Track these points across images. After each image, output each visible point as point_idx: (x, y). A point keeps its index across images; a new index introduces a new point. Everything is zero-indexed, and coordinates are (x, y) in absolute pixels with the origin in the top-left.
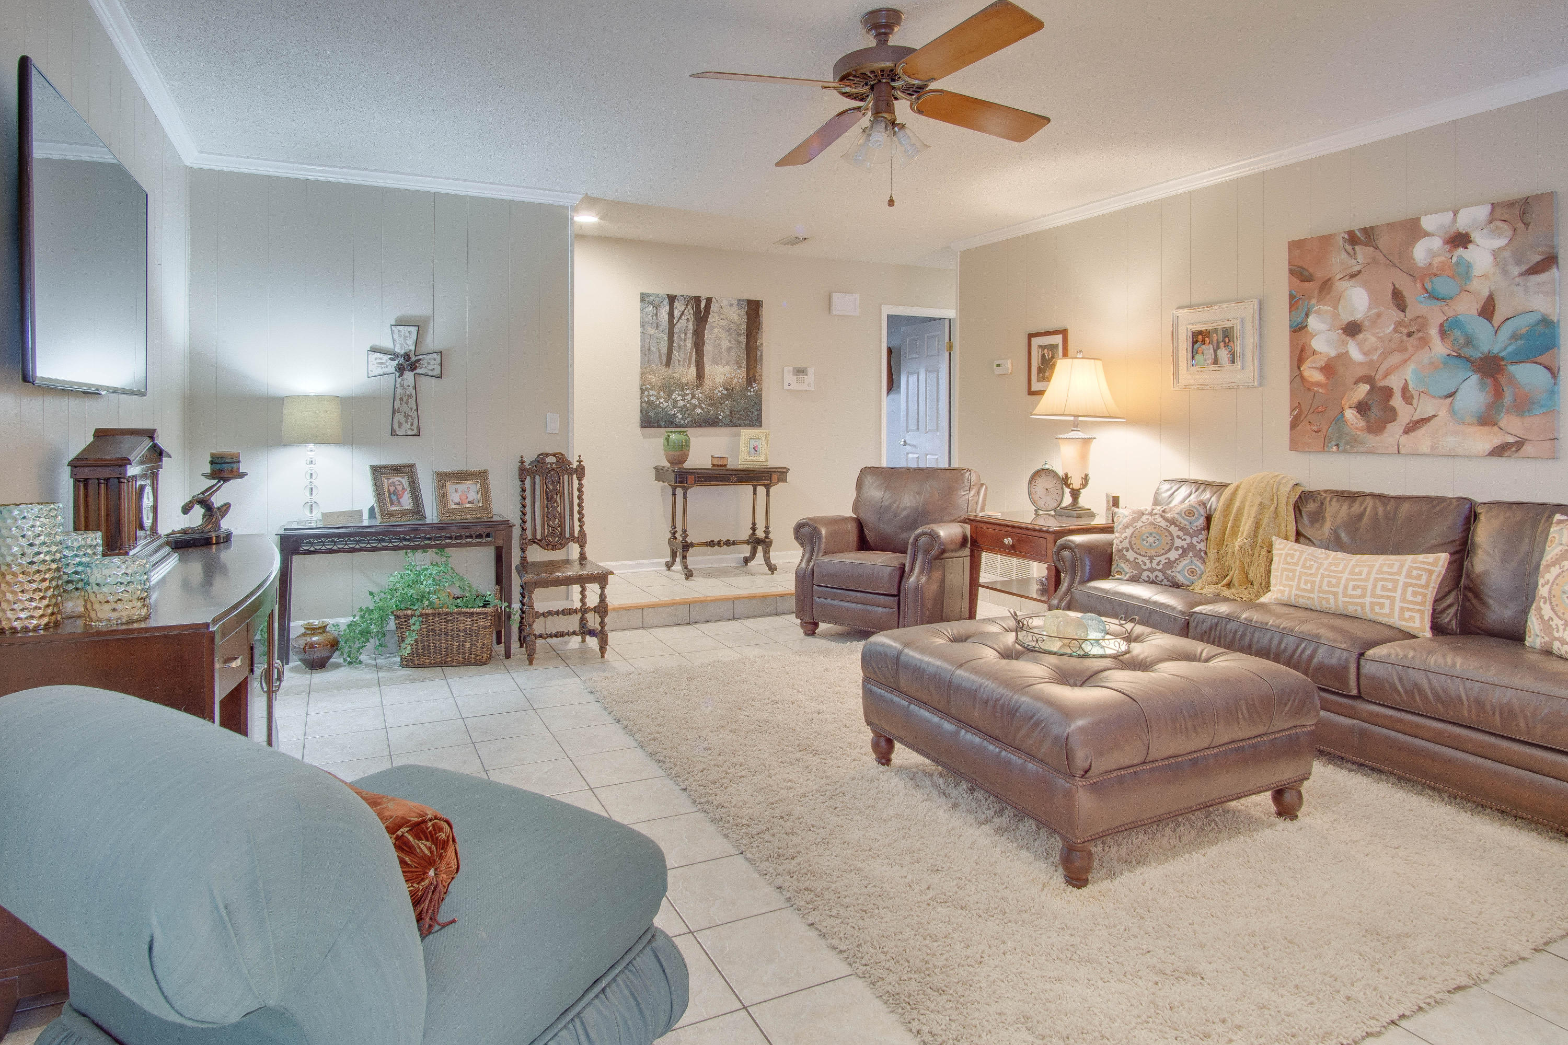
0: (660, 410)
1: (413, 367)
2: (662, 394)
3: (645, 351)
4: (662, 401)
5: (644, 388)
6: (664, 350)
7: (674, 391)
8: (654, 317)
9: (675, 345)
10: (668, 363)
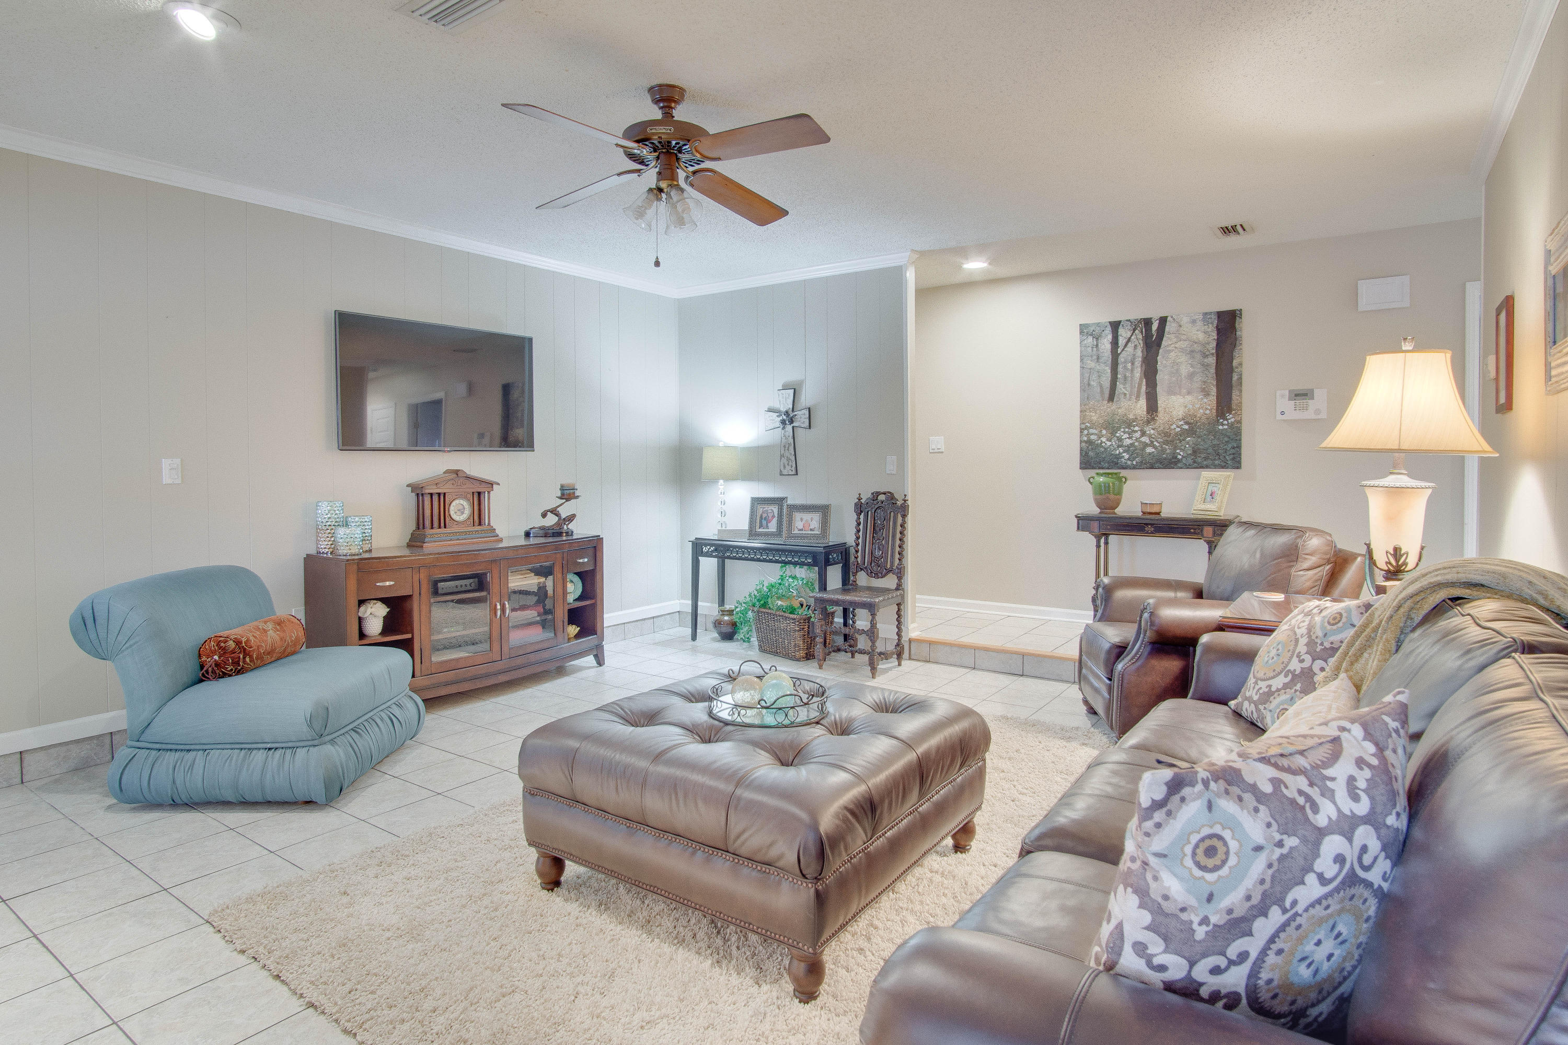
0: (1102, 449)
1: (792, 421)
2: (1104, 432)
3: (1085, 387)
4: (1104, 439)
5: (1083, 426)
6: (1107, 383)
7: (1119, 429)
8: (1095, 349)
9: (1119, 376)
10: (1111, 398)
